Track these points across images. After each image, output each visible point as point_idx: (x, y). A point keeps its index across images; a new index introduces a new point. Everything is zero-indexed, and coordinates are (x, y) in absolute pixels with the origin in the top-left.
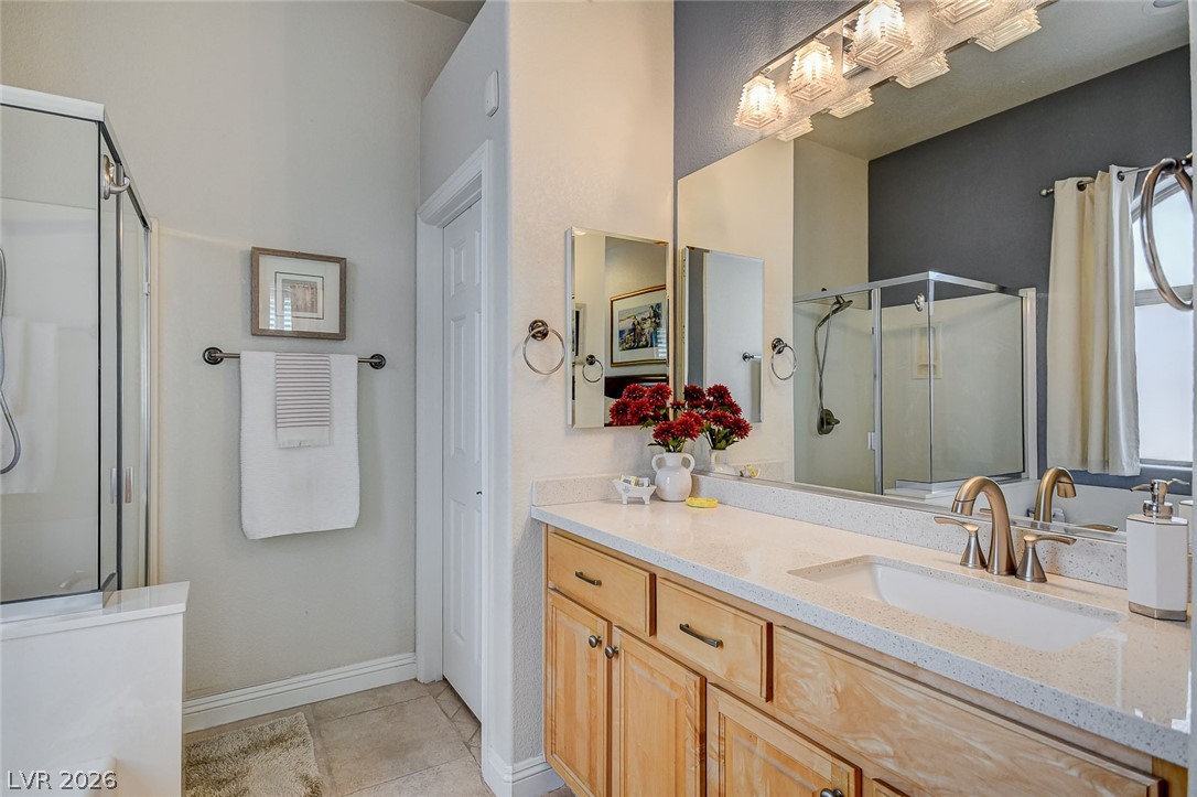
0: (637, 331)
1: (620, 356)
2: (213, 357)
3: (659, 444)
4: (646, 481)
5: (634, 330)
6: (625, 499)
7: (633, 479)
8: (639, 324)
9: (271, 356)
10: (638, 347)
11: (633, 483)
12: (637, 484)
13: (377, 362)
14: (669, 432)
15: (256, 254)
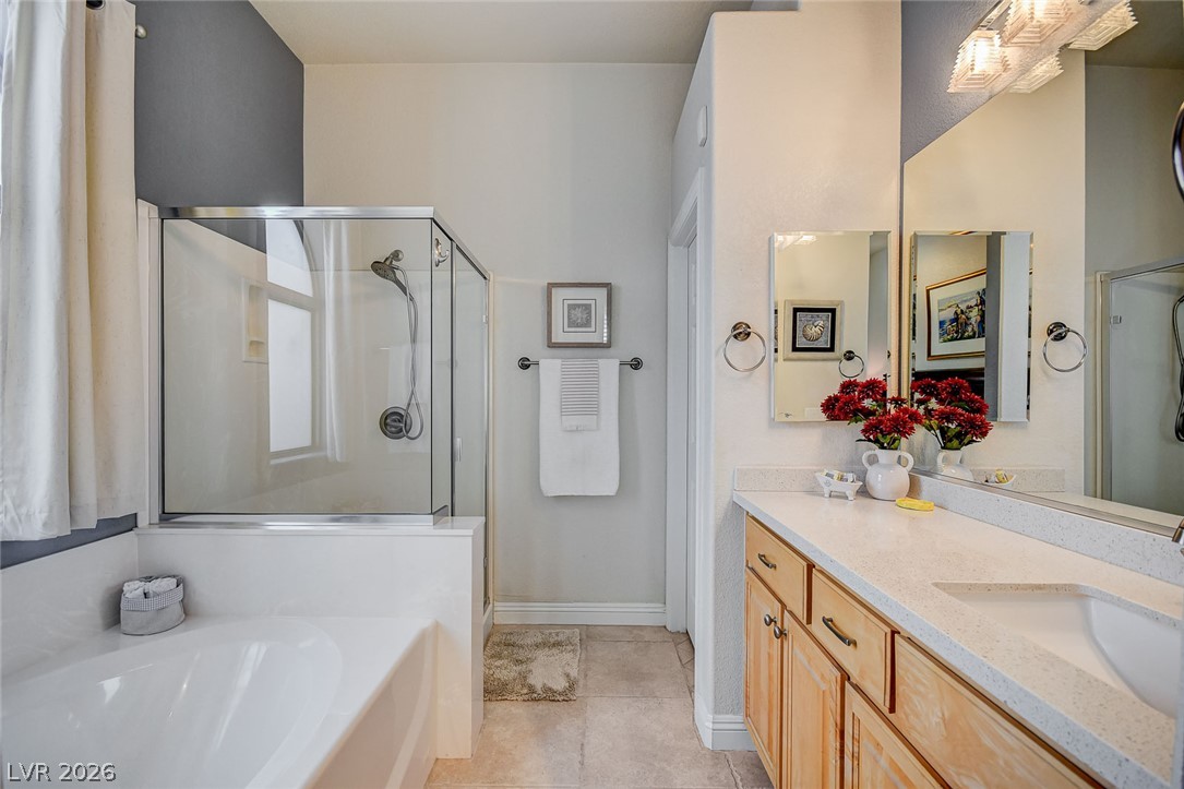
0: (960, 321)
1: (939, 347)
2: (525, 364)
3: (870, 440)
4: (850, 477)
5: (956, 319)
6: (826, 491)
7: (836, 474)
8: (962, 312)
9: (558, 362)
10: (960, 339)
11: (835, 478)
12: (841, 479)
13: (636, 364)
14: (877, 428)
15: (551, 286)
